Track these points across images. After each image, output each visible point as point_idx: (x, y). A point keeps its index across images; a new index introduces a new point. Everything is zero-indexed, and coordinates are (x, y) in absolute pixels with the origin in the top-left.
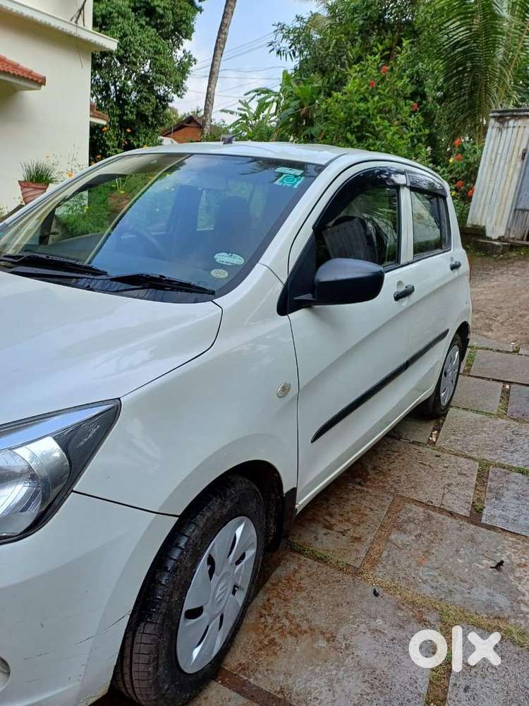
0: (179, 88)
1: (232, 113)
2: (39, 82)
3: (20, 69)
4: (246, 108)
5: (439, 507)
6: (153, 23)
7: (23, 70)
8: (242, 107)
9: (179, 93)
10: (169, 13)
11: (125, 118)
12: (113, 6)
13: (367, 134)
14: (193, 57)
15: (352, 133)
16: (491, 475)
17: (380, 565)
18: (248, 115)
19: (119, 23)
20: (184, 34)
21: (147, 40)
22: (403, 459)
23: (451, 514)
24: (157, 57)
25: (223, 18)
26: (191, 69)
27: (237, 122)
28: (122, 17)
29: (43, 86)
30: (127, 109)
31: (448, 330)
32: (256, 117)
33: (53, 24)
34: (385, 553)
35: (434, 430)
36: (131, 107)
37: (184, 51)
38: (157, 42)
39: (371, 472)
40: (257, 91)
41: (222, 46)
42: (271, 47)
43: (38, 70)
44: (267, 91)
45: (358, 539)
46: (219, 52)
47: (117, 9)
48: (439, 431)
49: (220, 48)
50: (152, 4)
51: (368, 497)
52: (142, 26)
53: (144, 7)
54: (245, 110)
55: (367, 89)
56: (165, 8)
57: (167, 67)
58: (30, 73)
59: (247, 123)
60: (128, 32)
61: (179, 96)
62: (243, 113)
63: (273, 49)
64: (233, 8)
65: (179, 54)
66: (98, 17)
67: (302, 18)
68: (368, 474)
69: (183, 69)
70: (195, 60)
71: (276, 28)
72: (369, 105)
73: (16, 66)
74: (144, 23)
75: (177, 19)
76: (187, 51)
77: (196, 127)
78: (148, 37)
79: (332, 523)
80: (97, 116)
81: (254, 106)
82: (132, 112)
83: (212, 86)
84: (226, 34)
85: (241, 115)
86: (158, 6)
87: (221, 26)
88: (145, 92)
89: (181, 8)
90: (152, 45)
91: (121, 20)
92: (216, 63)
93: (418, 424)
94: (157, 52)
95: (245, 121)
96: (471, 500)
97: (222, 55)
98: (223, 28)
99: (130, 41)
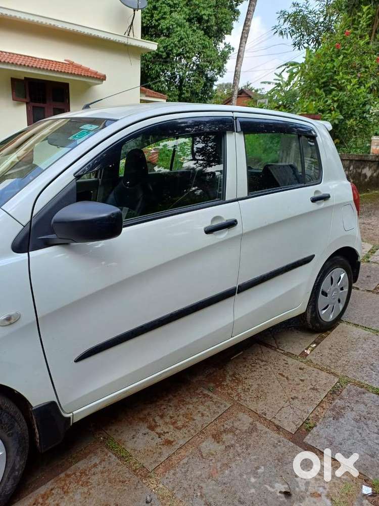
0: (221, 70)
1: (269, 83)
2: (102, 78)
3: (90, 72)
4: (280, 79)
5: (270, 421)
6: (201, 27)
7: (92, 72)
8: (277, 78)
9: (221, 74)
10: (213, 18)
11: (183, 96)
12: (174, 20)
13: (333, 88)
14: (231, 46)
15: (320, 89)
16: (344, 392)
17: (172, 472)
18: (281, 83)
19: (178, 31)
20: (225, 31)
21: (197, 39)
22: (266, 369)
23: (278, 428)
24: (204, 51)
25: (247, 14)
26: (230, 55)
27: (273, 90)
28: (180, 27)
29: (104, 81)
30: (184, 90)
31: (313, 256)
32: (288, 84)
33: (112, 39)
34: (185, 461)
35: (314, 342)
36: (187, 88)
37: (225, 44)
38: (204, 40)
39: (228, 378)
40: (285, 65)
41: (246, 36)
42: (275, 30)
43: (101, 71)
44: (294, 64)
45: (169, 443)
46: (244, 40)
47: (176, 22)
48: (318, 344)
49: (245, 37)
50: (200, 14)
51: (209, 403)
52: (194, 31)
53: (196, 17)
54: (279, 80)
55: (333, 50)
56: (209, 15)
57: (212, 57)
58: (96, 73)
59: (281, 89)
60: (183, 37)
61: (220, 76)
62: (278, 82)
63: (276, 32)
64: (254, 6)
65: (221, 46)
66: (165, 29)
67: (298, 4)
68: (224, 380)
69: (224, 57)
70: (233, 49)
71: (278, 15)
72: (335, 64)
73: (88, 70)
74: (195, 28)
75: (219, 21)
76: (227, 43)
77: (246, 97)
78: (198, 38)
79: (158, 424)
80: (159, 97)
81: (286, 76)
82: (187, 91)
83: (239, 65)
84: (249, 26)
85: (276, 84)
86: (204, 14)
87: (246, 21)
88: (197, 76)
89: (222, 13)
90: (200, 42)
91: (179, 29)
92: (241, 48)
93: (302, 337)
94: (205, 47)
95: (279, 88)
96: (305, 416)
97: (246, 43)
98: (246, 22)
99: (185, 42)
